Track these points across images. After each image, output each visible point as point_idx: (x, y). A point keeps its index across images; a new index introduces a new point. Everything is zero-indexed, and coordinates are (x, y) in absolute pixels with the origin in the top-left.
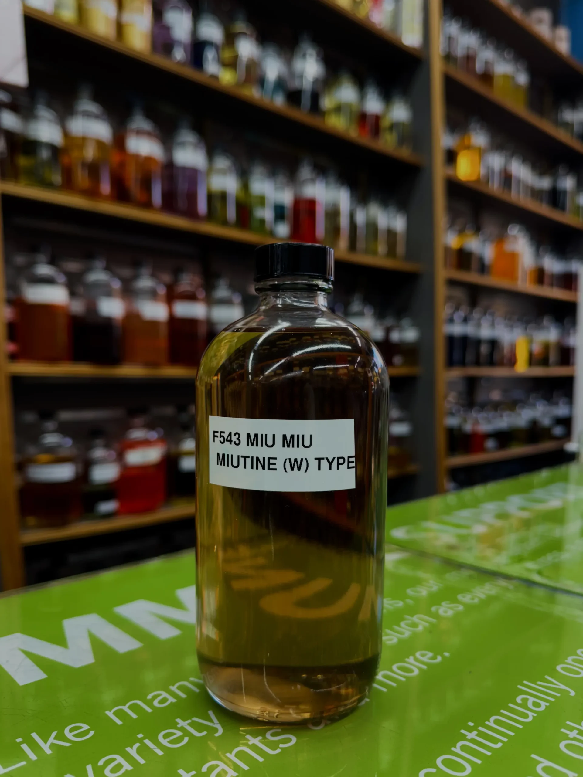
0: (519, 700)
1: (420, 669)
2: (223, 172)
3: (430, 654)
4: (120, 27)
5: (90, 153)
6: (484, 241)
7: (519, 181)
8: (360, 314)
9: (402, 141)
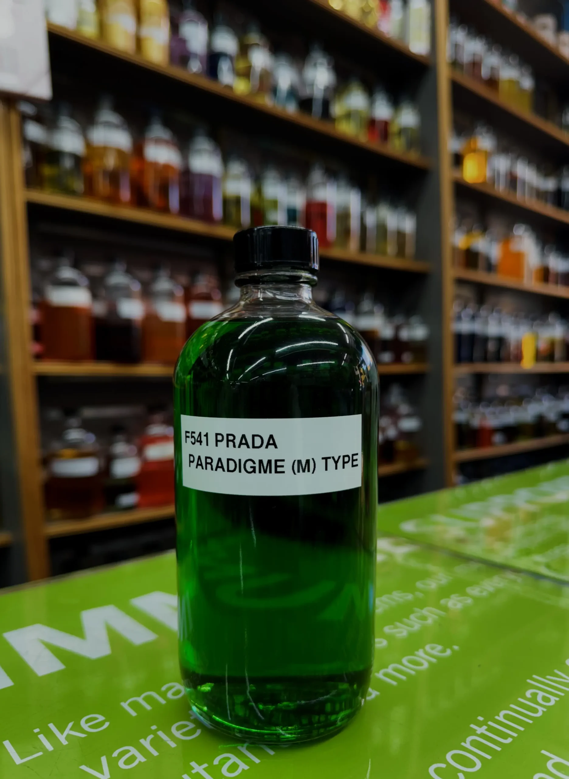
0: (528, 694)
1: (430, 663)
2: (237, 178)
3: (439, 647)
4: (139, 41)
5: (111, 162)
6: (491, 240)
7: (524, 183)
8: (371, 313)
9: (410, 145)
